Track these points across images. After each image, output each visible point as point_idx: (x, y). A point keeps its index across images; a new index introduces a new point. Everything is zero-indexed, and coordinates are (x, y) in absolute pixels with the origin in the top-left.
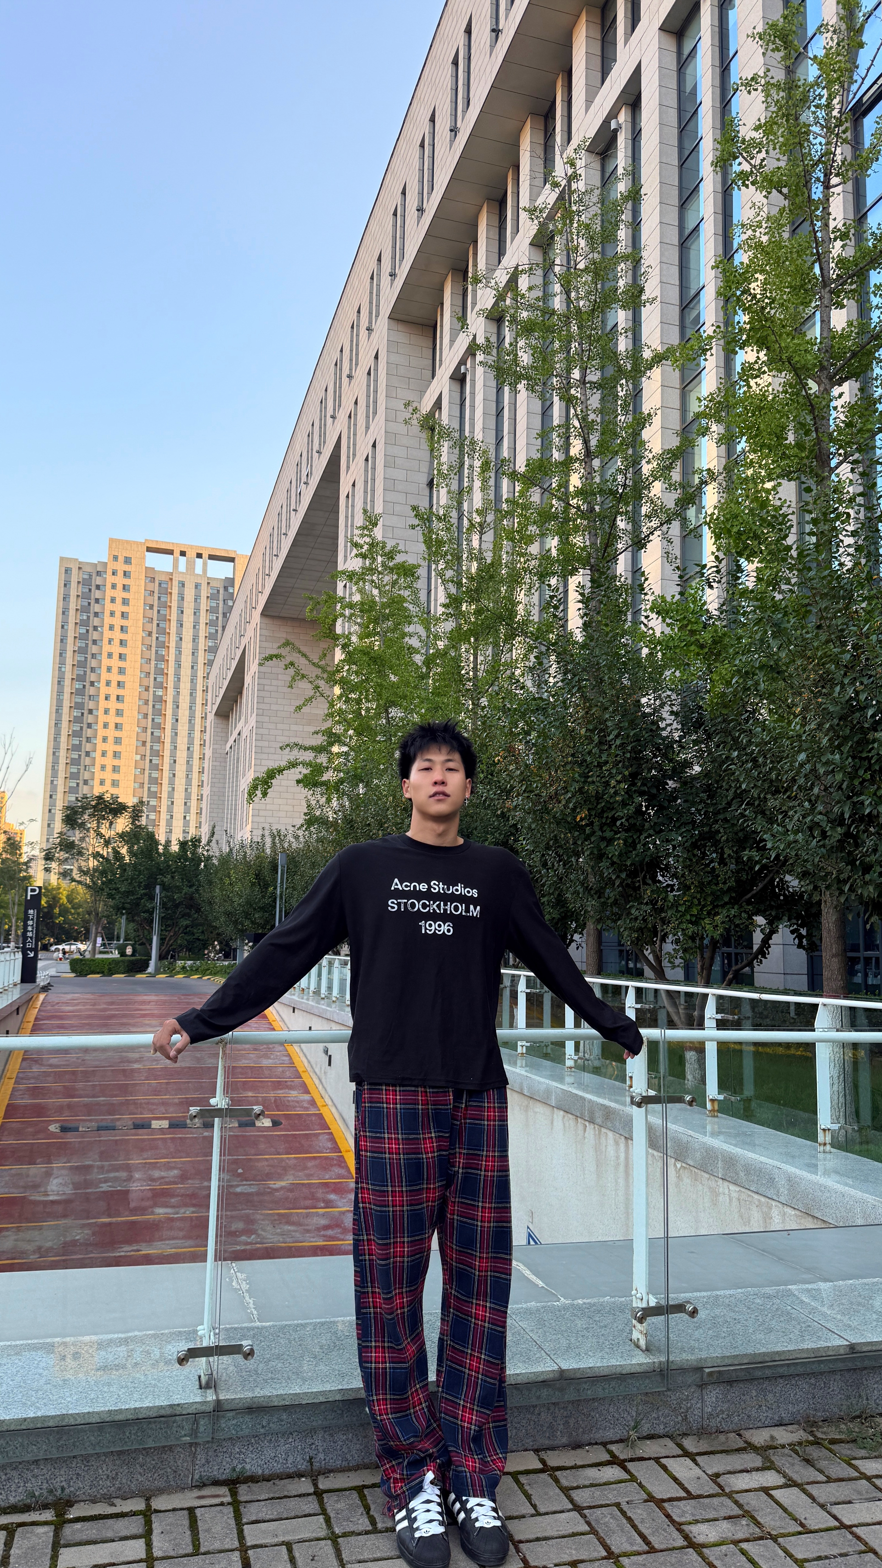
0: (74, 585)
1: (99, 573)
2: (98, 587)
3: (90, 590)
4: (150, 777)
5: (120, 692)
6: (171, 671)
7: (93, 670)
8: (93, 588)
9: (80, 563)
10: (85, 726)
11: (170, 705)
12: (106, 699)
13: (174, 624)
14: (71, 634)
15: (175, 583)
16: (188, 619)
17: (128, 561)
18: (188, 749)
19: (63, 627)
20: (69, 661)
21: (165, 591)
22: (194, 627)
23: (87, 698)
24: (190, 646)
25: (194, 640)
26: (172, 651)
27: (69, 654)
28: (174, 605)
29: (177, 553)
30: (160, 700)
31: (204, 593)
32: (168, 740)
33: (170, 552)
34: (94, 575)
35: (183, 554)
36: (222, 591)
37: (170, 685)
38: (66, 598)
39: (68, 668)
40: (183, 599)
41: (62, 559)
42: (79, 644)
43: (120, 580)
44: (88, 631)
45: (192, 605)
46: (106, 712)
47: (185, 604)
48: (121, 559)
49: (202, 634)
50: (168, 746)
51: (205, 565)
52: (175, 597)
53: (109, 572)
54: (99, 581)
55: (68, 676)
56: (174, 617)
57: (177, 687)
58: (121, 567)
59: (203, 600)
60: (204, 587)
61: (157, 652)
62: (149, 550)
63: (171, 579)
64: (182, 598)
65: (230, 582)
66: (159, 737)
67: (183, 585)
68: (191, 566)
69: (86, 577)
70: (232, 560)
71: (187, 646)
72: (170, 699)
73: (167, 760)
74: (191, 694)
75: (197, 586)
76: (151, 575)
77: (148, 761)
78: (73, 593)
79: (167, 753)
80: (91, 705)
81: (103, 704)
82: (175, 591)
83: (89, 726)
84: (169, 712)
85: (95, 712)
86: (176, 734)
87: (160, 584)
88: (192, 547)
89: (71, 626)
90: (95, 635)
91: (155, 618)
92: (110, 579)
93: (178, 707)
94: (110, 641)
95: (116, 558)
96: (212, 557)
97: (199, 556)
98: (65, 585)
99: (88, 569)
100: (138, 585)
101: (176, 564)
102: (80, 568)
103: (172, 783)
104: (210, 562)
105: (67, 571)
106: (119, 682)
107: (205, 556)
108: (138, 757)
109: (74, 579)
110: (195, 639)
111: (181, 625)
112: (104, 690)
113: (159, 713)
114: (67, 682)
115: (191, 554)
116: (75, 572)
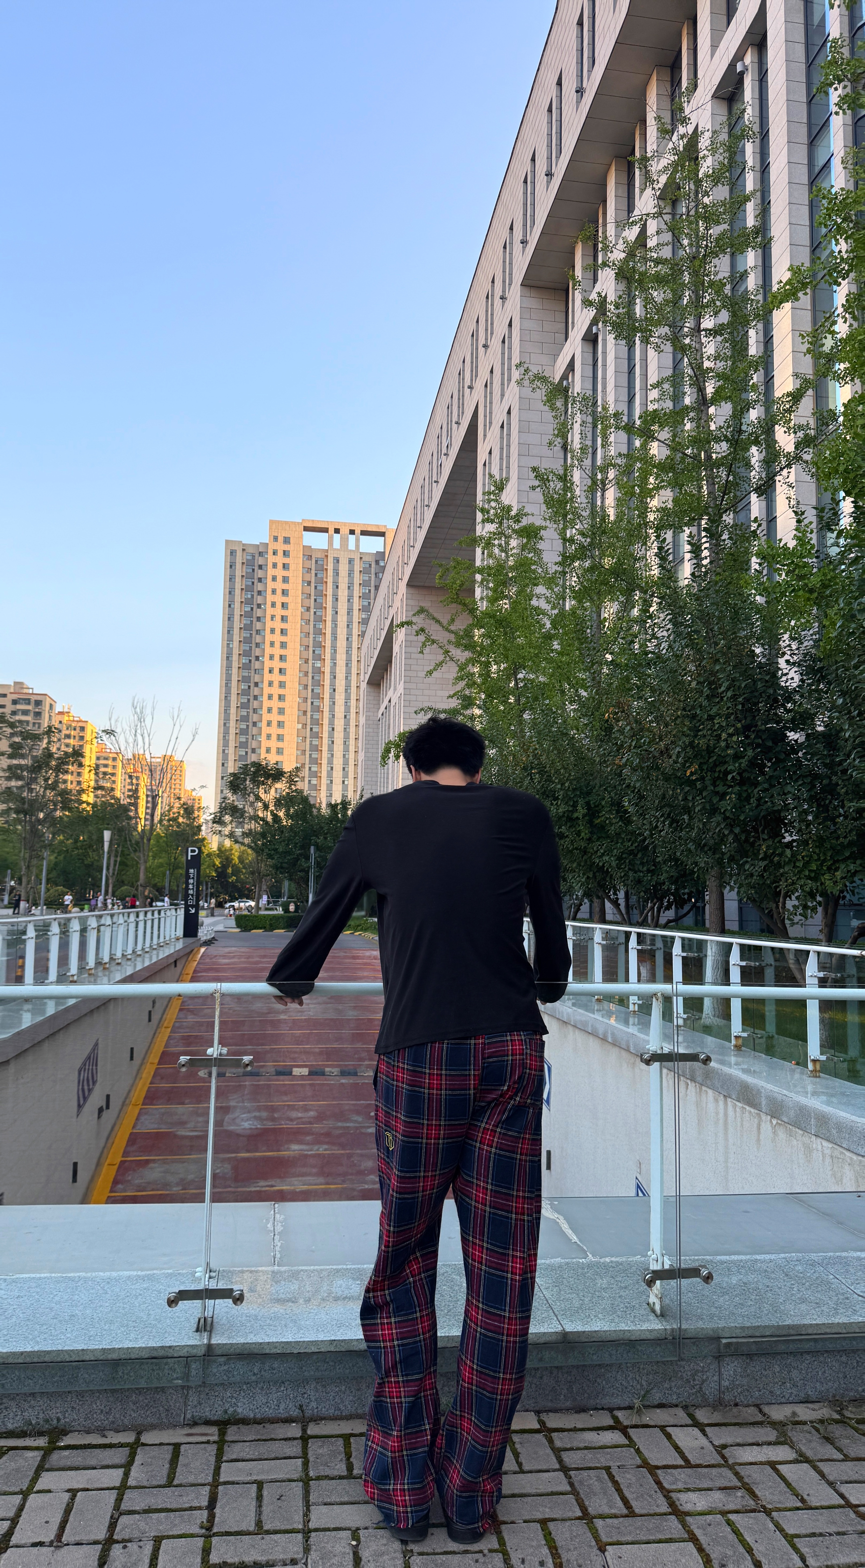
0: (238, 566)
1: (261, 554)
2: (260, 567)
3: (253, 570)
4: (311, 744)
5: (283, 665)
6: (328, 644)
7: (257, 645)
8: (256, 568)
9: (244, 545)
10: (252, 698)
11: (327, 676)
12: (270, 672)
13: (330, 599)
14: (237, 613)
15: (330, 560)
16: (343, 593)
17: (287, 540)
18: (345, 717)
19: (230, 606)
20: (236, 638)
21: (321, 568)
22: (349, 600)
23: (253, 672)
24: (345, 618)
25: (348, 613)
26: (329, 624)
27: (236, 631)
28: (330, 580)
29: (331, 531)
30: (319, 671)
31: (357, 567)
32: (326, 710)
33: (325, 530)
34: (257, 556)
35: (337, 531)
36: (373, 565)
37: (328, 657)
38: (232, 579)
39: (235, 644)
40: (338, 574)
41: (228, 542)
42: (246, 621)
43: (280, 559)
44: (252, 609)
45: (346, 580)
46: (271, 684)
47: (340, 579)
48: (281, 539)
49: (356, 607)
50: (326, 714)
51: (357, 541)
52: (330, 573)
53: (270, 552)
54: (261, 561)
55: (236, 652)
56: (330, 592)
57: (333, 658)
58: (280, 547)
59: (357, 574)
60: (357, 562)
61: (315, 626)
62: (306, 529)
63: (327, 556)
64: (336, 573)
65: (381, 556)
66: (319, 707)
67: (338, 561)
68: (344, 542)
69: (249, 558)
70: (382, 534)
71: (342, 619)
72: (327, 670)
73: (326, 728)
74: (347, 665)
75: (351, 561)
76: (308, 554)
77: (308, 729)
78: (238, 573)
79: (326, 722)
80: (257, 678)
81: (267, 677)
82: (330, 567)
83: (256, 698)
84: (327, 682)
85: (260, 684)
86: (334, 703)
87: (316, 561)
88: (345, 524)
89: (237, 605)
90: (259, 613)
91: (313, 594)
92: (271, 559)
93: (335, 677)
94: (273, 617)
95: (276, 539)
96: (364, 533)
97: (352, 532)
98: (231, 566)
99: (251, 550)
100: (297, 563)
101: (331, 541)
102: (244, 550)
103: (331, 750)
104: (361, 537)
105: (233, 553)
106: (281, 656)
107: (358, 532)
108: (300, 726)
109: (239, 560)
110: (350, 612)
111: (337, 599)
112: (268, 664)
113: (318, 683)
114: (235, 658)
115: (345, 531)
116: (239, 553)
